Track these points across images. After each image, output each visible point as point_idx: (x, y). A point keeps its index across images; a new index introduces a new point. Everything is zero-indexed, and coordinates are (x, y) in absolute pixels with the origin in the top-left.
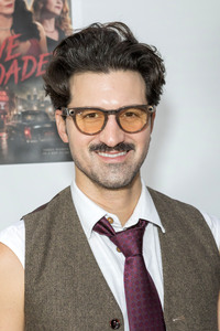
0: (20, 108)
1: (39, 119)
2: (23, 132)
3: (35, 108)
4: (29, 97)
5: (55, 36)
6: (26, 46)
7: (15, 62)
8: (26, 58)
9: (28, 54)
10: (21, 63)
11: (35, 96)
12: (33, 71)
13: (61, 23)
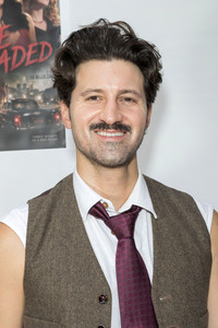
0: (10, 96)
1: (28, 107)
2: (13, 120)
3: (25, 97)
4: (19, 86)
5: (43, 27)
6: (15, 36)
7: (5, 52)
8: (16, 48)
9: (17, 44)
10: (10, 53)
11: (25, 85)
12: (22, 60)
13: (49, 14)
